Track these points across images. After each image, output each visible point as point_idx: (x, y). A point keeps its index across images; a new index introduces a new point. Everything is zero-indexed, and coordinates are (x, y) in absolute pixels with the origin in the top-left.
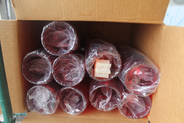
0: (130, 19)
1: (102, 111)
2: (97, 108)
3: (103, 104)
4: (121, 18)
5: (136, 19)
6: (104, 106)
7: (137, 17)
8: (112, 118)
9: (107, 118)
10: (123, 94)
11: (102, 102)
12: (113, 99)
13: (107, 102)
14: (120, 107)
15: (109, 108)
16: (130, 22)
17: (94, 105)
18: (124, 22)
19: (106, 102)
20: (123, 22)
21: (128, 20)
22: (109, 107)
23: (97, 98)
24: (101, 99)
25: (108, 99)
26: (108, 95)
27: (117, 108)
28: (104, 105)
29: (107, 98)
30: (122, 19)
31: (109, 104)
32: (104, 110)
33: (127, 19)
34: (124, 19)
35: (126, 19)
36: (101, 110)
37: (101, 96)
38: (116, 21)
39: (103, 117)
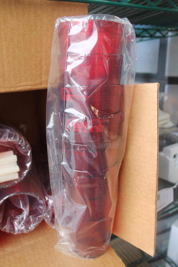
0: (33, 84)
1: (22, 235)
2: (12, 232)
3: (20, 223)
4: (19, 85)
5: (41, 83)
6: (22, 226)
7: (43, 79)
8: (40, 239)
9: (32, 242)
10: (47, 199)
11: (18, 220)
12: (34, 209)
13: (25, 218)
14: (48, 220)
15: (32, 226)
16: (33, 90)
17: (5, 229)
18: (25, 90)
19: (23, 219)
20: (23, 91)
21: (30, 87)
22: (31, 224)
23: (7, 217)
24: (15, 216)
25: (26, 213)
26: (23, 206)
27: (43, 221)
28: (22, 223)
29: (24, 211)
30: (21, 86)
31: (30, 219)
32: (25, 232)
33: (28, 85)
34: (24, 86)
35: (26, 85)
36: (20, 232)
37: (13, 211)
38: (12, 90)
39: (26, 243)
